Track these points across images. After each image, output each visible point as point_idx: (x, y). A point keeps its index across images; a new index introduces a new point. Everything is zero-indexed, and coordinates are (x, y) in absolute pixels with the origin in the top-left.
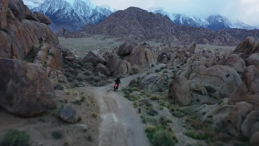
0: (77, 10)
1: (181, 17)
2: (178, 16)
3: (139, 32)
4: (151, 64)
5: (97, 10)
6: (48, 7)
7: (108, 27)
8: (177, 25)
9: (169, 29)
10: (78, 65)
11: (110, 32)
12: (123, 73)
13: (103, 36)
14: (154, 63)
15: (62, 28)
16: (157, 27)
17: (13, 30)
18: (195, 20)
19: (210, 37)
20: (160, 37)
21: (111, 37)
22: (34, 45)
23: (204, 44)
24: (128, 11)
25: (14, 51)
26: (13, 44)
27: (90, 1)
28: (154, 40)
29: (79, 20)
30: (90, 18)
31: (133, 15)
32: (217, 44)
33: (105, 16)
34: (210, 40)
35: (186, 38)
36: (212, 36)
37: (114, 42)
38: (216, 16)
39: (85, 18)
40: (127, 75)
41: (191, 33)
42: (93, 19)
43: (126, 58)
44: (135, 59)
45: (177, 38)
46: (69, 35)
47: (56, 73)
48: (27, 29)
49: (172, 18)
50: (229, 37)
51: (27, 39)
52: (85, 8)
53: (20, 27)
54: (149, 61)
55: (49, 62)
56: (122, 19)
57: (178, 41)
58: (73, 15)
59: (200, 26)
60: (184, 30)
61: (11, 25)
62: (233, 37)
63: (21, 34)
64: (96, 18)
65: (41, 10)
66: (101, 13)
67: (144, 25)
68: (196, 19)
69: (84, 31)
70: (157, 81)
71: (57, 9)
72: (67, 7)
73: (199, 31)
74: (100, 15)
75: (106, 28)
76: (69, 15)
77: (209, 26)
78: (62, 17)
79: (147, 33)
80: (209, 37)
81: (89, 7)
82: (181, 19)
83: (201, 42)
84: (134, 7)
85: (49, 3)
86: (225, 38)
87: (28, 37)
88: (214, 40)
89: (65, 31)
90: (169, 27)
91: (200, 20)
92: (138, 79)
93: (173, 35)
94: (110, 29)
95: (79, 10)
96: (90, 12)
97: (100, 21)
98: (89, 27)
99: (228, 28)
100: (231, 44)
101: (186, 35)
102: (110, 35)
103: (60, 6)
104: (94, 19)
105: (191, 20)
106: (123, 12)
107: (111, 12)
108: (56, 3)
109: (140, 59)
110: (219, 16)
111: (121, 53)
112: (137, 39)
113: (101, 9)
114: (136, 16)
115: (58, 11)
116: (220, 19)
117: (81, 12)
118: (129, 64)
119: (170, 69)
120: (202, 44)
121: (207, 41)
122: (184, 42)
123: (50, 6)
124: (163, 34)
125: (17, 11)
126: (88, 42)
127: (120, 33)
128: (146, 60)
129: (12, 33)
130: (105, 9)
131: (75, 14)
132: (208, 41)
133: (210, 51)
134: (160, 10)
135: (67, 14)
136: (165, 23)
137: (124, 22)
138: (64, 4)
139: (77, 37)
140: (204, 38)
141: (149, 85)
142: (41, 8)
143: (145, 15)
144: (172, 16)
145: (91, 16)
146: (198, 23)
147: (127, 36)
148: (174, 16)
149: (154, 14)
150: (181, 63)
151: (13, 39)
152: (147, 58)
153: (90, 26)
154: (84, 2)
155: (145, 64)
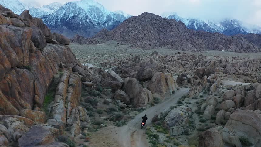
0: (91, 15)
1: (196, 22)
2: (193, 21)
3: (153, 38)
4: (172, 90)
5: (110, 16)
6: (63, 13)
7: (122, 33)
8: (191, 31)
9: (183, 35)
10: (97, 92)
11: (123, 38)
12: (144, 104)
13: (116, 43)
14: (175, 89)
15: (76, 35)
16: (171, 33)
17: (35, 65)
18: (210, 25)
19: (226, 43)
20: (174, 43)
21: (125, 43)
22: (55, 76)
23: (219, 50)
24: (142, 17)
25: (36, 89)
26: (35, 82)
27: (104, 7)
28: (168, 46)
29: (93, 25)
30: (104, 24)
31: (147, 21)
32: (234, 50)
33: (118, 21)
34: (225, 47)
35: (201, 44)
36: (228, 42)
37: (127, 48)
38: (232, 21)
39: (99, 24)
40: (148, 106)
41: (206, 39)
42: (106, 24)
43: (146, 84)
44: (156, 87)
45: (192, 44)
46: (83, 41)
47: (77, 111)
48: (48, 58)
49: (187, 24)
50: (246, 43)
51: (48, 71)
52: (99, 13)
53: (42, 60)
54: (170, 87)
55: (70, 97)
56: (136, 25)
57: (193, 48)
58: (87, 21)
59: (216, 31)
60: (199, 36)
61: (33, 60)
62: (250, 43)
63: (43, 66)
64: (110, 23)
65: (56, 16)
66: (115, 18)
67: (158, 31)
68: (211, 23)
69: (98, 37)
70: (182, 121)
71: (72, 15)
72: (82, 13)
73: (215, 36)
74: (113, 21)
75: (120, 34)
76: (84, 20)
77: (225, 31)
78: (76, 23)
79: (161, 39)
80: (224, 43)
81: (102, 13)
82: (195, 24)
83: (216, 48)
84: (148, 13)
85: (64, 9)
86: (241, 44)
87: (49, 67)
88: (230, 47)
89: (79, 37)
90: (184, 32)
91: (215, 25)
92: (161, 115)
93: (187, 41)
94: (124, 35)
95: (93, 16)
96: (104, 18)
97: (114, 26)
98: (103, 33)
99: (245, 33)
100: (249, 51)
101: (201, 41)
102: (123, 41)
103: (75, 12)
104: (108, 24)
105: (205, 25)
106: (137, 18)
107: (124, 17)
108: (71, 9)
109: (161, 87)
110: (235, 21)
111: (141, 78)
112: (151, 46)
113: (115, 15)
114: (150, 22)
115: (73, 16)
116: (236, 23)
117: (95, 18)
118: (150, 93)
119: (193, 98)
120: (218, 50)
121: (222, 47)
122: (199, 48)
123: (65, 12)
124: (177, 40)
125: (38, 42)
126: (102, 49)
127: (133, 39)
128: (166, 87)
129: (34, 68)
130: (119, 14)
131: (90, 19)
132: (224, 48)
133: (227, 60)
134: (174, 15)
135: (81, 19)
136: (179, 29)
137: (138, 28)
138: (78, 10)
139: (91, 44)
140: (220, 44)
141: (175, 126)
142: (56, 14)
143: (159, 21)
144: (186, 21)
145: (104, 22)
146: (212, 28)
147: (140, 42)
148: (189, 21)
149: (168, 19)
150: (204, 91)
151: (35, 76)
152: (167, 84)
153: (103, 31)
154: (98, 8)
155: (166, 92)
